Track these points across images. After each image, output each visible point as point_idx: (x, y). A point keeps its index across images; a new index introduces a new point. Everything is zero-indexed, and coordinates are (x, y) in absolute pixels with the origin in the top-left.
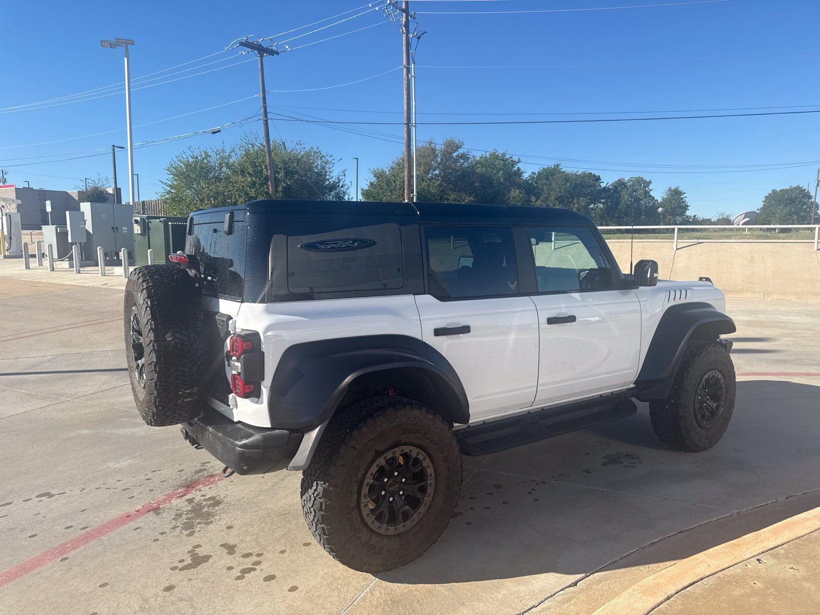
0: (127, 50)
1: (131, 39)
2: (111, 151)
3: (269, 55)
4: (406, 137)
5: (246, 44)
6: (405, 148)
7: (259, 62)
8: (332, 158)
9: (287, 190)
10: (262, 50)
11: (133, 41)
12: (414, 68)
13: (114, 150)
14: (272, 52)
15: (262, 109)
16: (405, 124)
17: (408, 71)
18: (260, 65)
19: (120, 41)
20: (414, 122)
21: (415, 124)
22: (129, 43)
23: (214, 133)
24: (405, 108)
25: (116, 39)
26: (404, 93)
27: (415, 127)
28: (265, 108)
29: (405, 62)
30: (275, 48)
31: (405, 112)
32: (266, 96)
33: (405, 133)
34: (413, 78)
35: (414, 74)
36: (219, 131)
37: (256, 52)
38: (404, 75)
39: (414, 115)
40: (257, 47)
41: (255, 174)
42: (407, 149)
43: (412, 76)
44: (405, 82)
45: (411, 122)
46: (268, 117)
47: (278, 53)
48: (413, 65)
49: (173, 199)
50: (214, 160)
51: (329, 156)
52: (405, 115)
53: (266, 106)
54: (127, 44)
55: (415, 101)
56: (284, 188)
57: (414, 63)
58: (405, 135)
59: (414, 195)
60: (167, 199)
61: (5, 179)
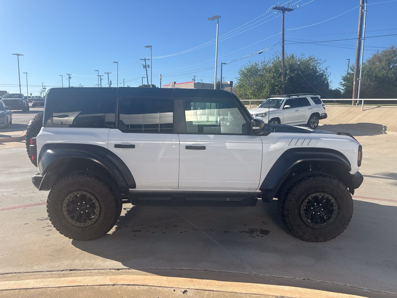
0: (218, 21)
1: (219, 15)
2: (221, 65)
3: (289, 11)
4: (358, 46)
5: (276, 8)
6: (356, 52)
7: (282, 16)
8: (321, 61)
9: (291, 78)
10: (284, 10)
11: (220, 16)
12: (366, 5)
13: (222, 65)
14: (290, 10)
15: (282, 40)
16: (358, 39)
17: (363, 8)
18: (282, 17)
19: (215, 17)
20: (363, 37)
21: (364, 38)
22: (218, 17)
23: (259, 53)
24: (359, 30)
25: (213, 16)
26: (359, 21)
27: (364, 40)
28: (283, 39)
29: (361, 3)
30: (291, 8)
31: (358, 32)
32: (284, 33)
33: (357, 43)
34: (365, 12)
35: (366, 9)
36: (262, 52)
37: (281, 11)
38: (360, 11)
39: (364, 33)
40: (281, 8)
41: (276, 72)
42: (357, 53)
43: (365, 11)
44: (360, 15)
45: (362, 37)
46: (285, 43)
47: (293, 10)
48: (366, 4)
49: (240, 85)
50: (260, 67)
51: (319, 60)
52: (358, 34)
53: (284, 38)
54: (218, 18)
55: (365, 25)
56: (289, 79)
57: (367, 3)
58: (357, 45)
59: (359, 80)
60: (237, 86)
61: (195, 79)
